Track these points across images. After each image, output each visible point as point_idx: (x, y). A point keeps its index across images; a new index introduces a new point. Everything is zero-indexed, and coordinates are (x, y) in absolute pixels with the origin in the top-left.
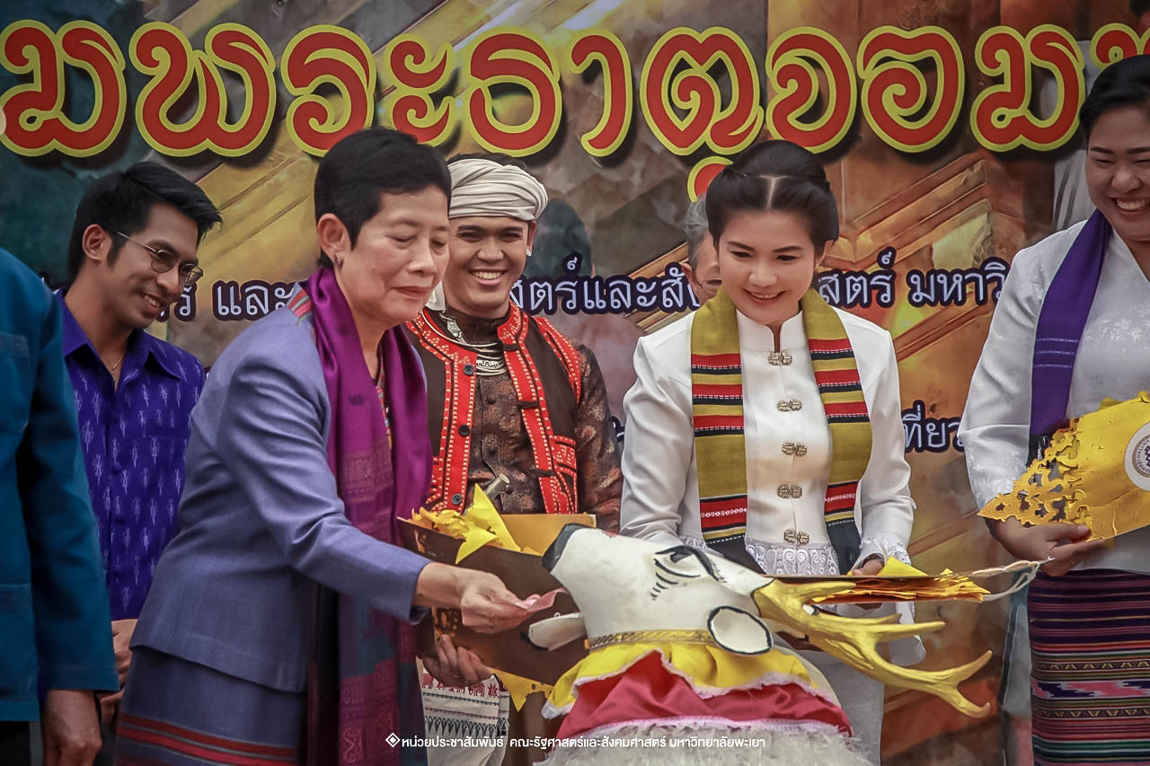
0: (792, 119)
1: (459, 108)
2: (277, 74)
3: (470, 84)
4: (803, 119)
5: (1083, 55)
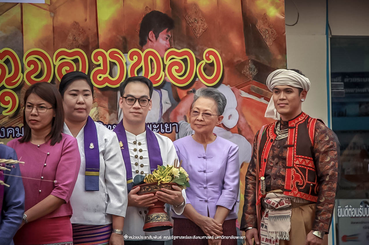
0: (32, 77)
4: (36, 77)
5: (125, 58)
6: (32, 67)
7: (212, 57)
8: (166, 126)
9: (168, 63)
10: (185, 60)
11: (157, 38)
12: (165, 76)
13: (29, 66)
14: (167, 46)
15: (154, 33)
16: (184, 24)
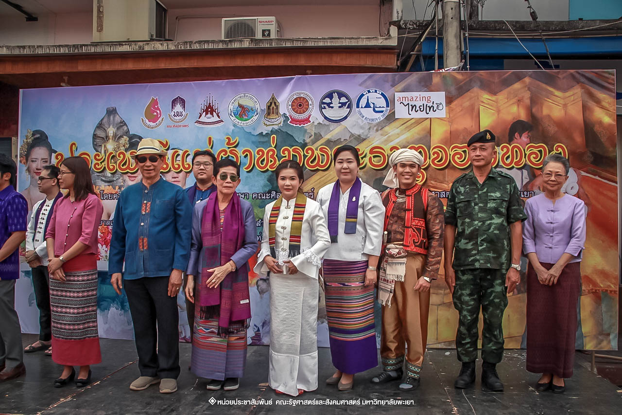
0: (435, 162)
1: (366, 160)
2: (331, 155)
3: (369, 155)
4: (438, 162)
5: (498, 149)
6: (436, 155)
7: (560, 149)
8: (525, 193)
9: (528, 153)
10: (540, 151)
11: (520, 137)
12: (526, 161)
13: (434, 155)
14: (528, 142)
15: (519, 133)
16: (540, 128)
